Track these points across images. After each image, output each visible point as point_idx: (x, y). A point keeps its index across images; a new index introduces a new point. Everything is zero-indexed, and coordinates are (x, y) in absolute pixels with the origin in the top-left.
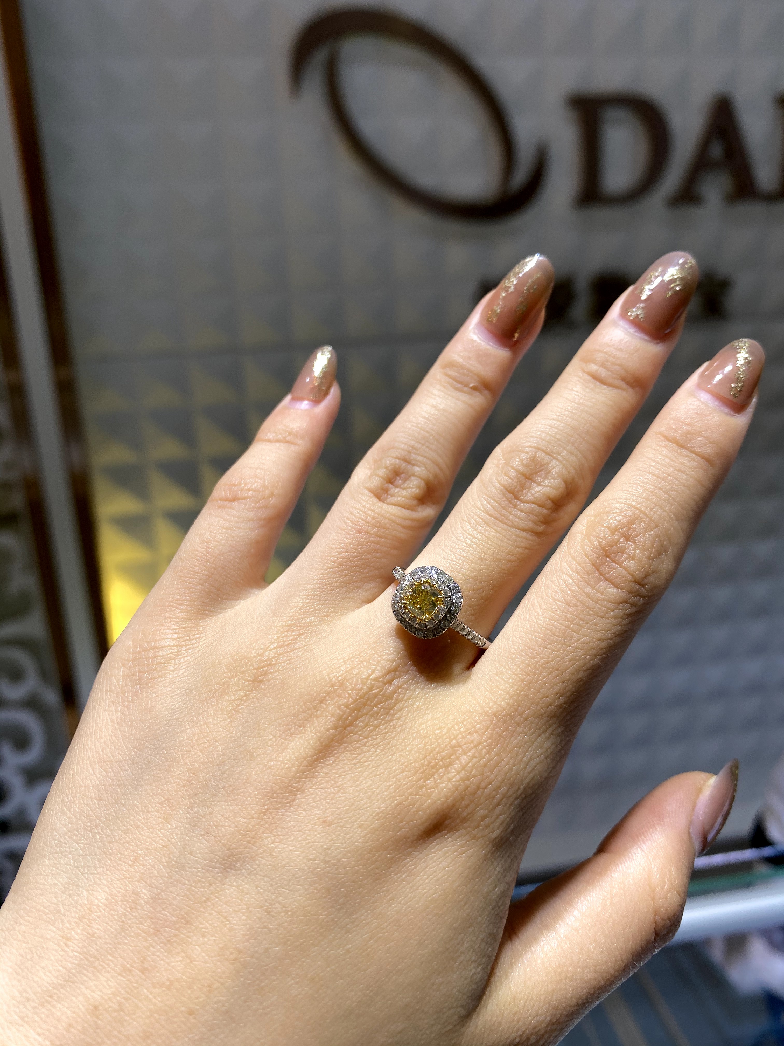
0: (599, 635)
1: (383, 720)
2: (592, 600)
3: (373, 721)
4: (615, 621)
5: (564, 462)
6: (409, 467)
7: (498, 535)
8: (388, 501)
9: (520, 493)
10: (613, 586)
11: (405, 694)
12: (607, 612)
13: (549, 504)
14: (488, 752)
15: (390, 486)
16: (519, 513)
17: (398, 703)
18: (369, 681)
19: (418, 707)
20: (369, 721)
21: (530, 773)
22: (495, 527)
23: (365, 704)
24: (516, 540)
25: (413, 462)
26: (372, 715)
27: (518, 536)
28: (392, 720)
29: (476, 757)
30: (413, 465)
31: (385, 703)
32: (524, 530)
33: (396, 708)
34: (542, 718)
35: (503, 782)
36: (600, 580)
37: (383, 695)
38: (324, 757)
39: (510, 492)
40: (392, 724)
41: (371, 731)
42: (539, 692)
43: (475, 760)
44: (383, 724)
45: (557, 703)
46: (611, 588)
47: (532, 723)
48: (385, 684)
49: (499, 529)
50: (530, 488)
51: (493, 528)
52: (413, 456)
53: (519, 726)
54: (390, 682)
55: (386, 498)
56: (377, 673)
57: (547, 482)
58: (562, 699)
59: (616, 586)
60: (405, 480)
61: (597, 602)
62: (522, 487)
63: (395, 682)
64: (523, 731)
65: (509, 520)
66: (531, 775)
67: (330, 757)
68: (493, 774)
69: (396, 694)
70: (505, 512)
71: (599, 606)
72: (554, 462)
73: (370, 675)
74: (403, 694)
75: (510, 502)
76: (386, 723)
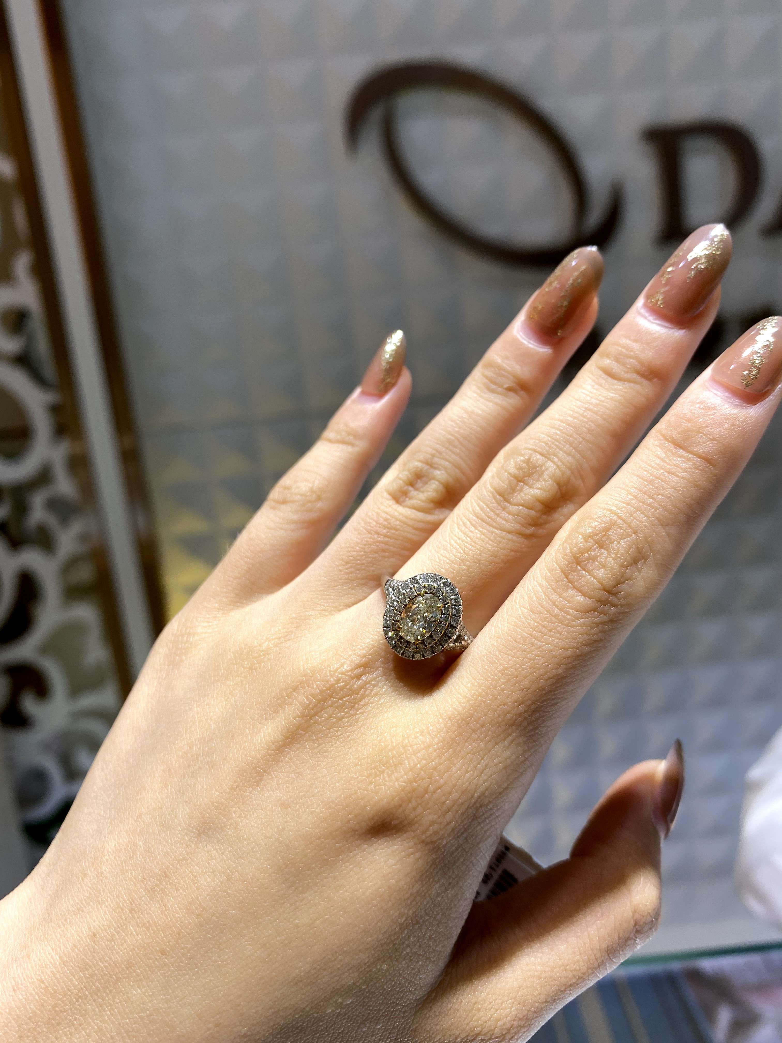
0: (562, 644)
1: (347, 713)
2: (558, 608)
3: (337, 713)
4: (581, 630)
5: (559, 463)
6: (432, 470)
7: (483, 537)
8: (405, 504)
9: (511, 495)
10: (580, 594)
11: (372, 690)
12: (573, 621)
13: (539, 506)
14: (439, 756)
15: (410, 488)
16: (507, 515)
17: (365, 698)
18: (336, 674)
19: (382, 704)
20: (333, 714)
21: (485, 781)
22: (481, 529)
23: (331, 696)
24: (500, 542)
26: (337, 708)
27: (503, 538)
28: (356, 715)
29: (425, 760)
30: (435, 468)
31: (351, 697)
32: (509, 532)
33: (361, 703)
34: (499, 726)
35: (454, 788)
36: (568, 588)
37: (350, 689)
38: (291, 744)
39: (500, 494)
40: (354, 718)
41: (334, 723)
42: (496, 698)
43: (424, 762)
44: (346, 718)
45: (515, 711)
46: (578, 596)
47: (489, 731)
48: (353, 678)
49: (485, 531)
50: (521, 490)
51: (479, 531)
52: (436, 460)
53: (474, 733)
54: (359, 677)
55: (404, 501)
56: (346, 668)
57: (539, 485)
58: (521, 708)
59: (584, 594)
60: (426, 483)
61: (562, 610)
62: (513, 490)
63: (364, 678)
64: (479, 737)
65: (495, 522)
66: (487, 784)
67: (295, 744)
68: (442, 779)
69: (363, 690)
70: (492, 514)
71: (564, 614)
72: (550, 464)
73: (338, 669)
74: (370, 690)
75: (499, 504)
76: (349, 717)
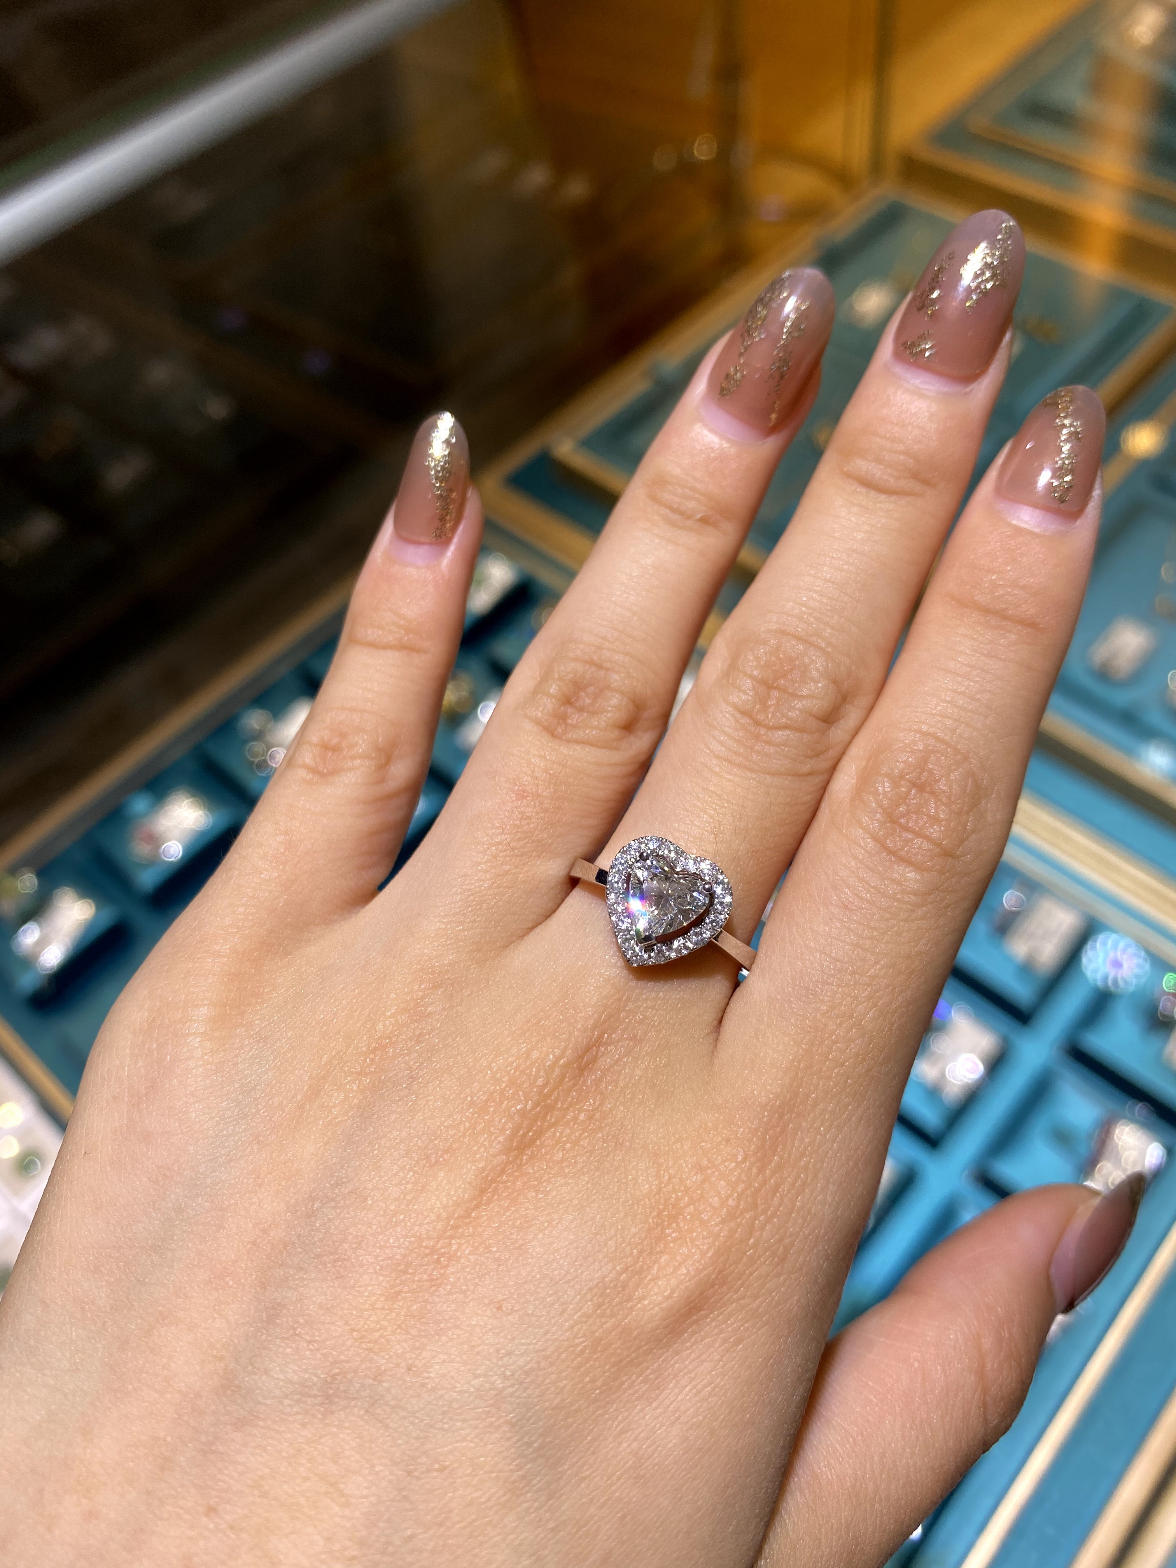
2: (885, 897)
5: (830, 650)
8: (567, 737)
9: (764, 714)
10: (913, 869)
13: (811, 723)
22: (731, 777)
25: (608, 665)
30: (608, 670)
32: (777, 775)
36: (891, 863)
39: (748, 716)
49: (738, 779)
51: (727, 780)
55: (564, 733)
57: (806, 690)
60: (596, 698)
61: (892, 898)
65: (750, 762)
70: (742, 749)
71: (897, 905)
75: (751, 732)
